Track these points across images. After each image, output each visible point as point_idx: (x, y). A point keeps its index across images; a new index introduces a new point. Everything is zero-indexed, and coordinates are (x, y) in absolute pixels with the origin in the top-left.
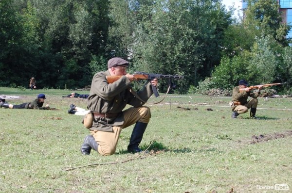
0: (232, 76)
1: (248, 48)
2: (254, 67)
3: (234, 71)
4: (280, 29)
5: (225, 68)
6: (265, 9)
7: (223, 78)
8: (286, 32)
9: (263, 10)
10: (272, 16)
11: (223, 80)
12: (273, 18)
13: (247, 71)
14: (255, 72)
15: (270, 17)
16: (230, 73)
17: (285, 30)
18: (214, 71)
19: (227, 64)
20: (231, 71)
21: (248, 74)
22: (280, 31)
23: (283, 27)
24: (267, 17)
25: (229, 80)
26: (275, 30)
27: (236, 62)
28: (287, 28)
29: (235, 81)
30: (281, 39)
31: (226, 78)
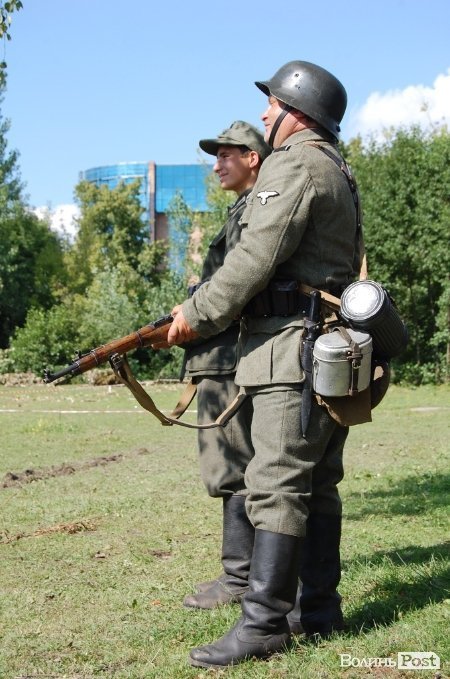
0: (49, 348)
1: (82, 290)
2: (92, 327)
3: (54, 336)
4: (145, 252)
5: (34, 332)
6: (115, 214)
7: (31, 350)
8: (158, 258)
9: (110, 216)
10: (130, 228)
11: (31, 354)
12: (130, 232)
13: (78, 335)
14: (93, 337)
15: (125, 229)
16: (46, 342)
17: (156, 255)
18: (15, 338)
19: (38, 324)
20: (47, 337)
21: (80, 342)
22: (146, 257)
23: (150, 248)
24: (121, 229)
25: (43, 353)
26: (137, 254)
27: (57, 318)
28: (158, 251)
29: (55, 355)
30: (147, 272)
31: (37, 350)
